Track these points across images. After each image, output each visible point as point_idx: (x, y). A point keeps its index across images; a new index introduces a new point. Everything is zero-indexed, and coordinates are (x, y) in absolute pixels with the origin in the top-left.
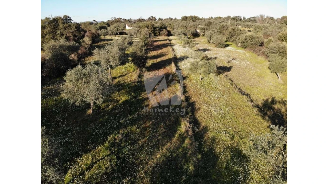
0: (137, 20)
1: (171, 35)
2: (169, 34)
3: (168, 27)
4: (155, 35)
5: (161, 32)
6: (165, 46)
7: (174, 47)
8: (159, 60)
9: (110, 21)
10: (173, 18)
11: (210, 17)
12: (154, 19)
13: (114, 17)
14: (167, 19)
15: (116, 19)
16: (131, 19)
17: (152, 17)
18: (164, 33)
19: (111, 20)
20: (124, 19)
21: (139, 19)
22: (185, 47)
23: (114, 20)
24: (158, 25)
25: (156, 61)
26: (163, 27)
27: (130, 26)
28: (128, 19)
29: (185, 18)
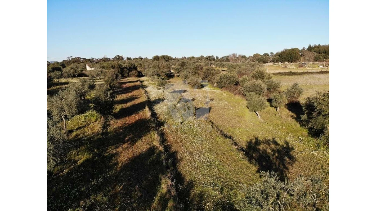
0: (100, 59)
1: (143, 76)
2: (140, 75)
3: (138, 67)
4: (123, 77)
5: (130, 73)
6: (136, 88)
7: (147, 89)
8: (129, 104)
9: (65, 61)
10: (144, 57)
11: (183, 57)
12: (120, 58)
13: (72, 57)
14: (137, 58)
15: (73, 58)
16: (93, 59)
17: (118, 56)
18: (134, 74)
19: (68, 60)
20: (83, 59)
21: (103, 58)
22: (159, 89)
23: (71, 59)
24: (126, 65)
25: (125, 106)
26: (132, 67)
27: (92, 66)
28: (89, 59)
29: (156, 58)
